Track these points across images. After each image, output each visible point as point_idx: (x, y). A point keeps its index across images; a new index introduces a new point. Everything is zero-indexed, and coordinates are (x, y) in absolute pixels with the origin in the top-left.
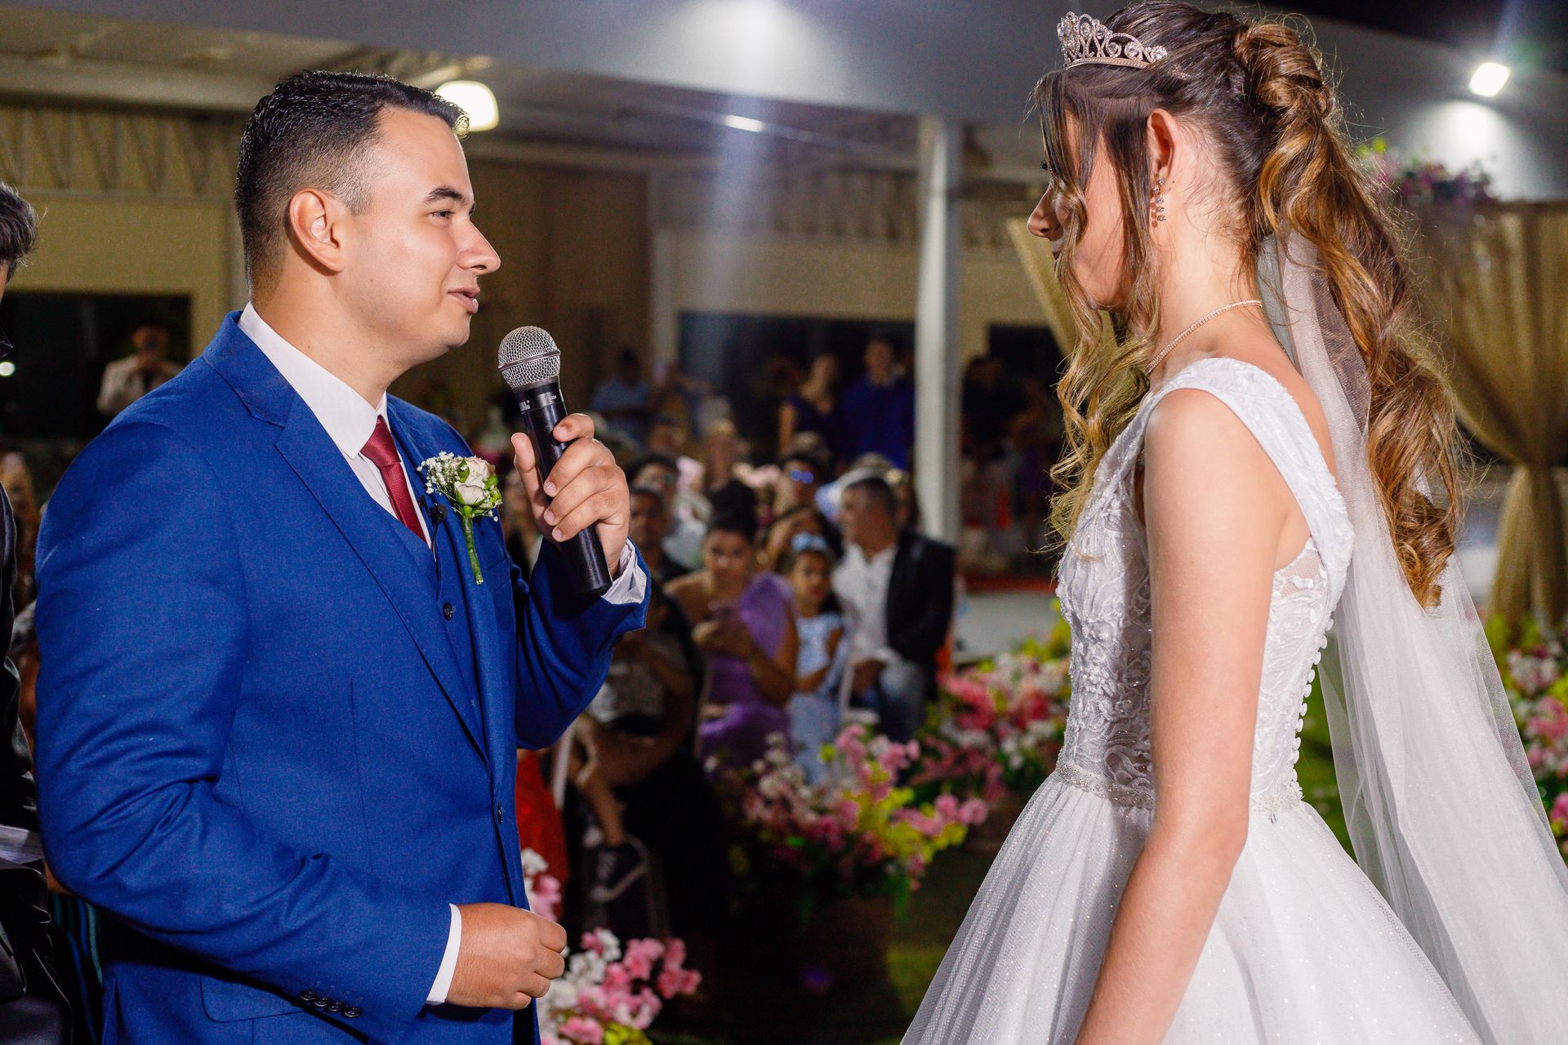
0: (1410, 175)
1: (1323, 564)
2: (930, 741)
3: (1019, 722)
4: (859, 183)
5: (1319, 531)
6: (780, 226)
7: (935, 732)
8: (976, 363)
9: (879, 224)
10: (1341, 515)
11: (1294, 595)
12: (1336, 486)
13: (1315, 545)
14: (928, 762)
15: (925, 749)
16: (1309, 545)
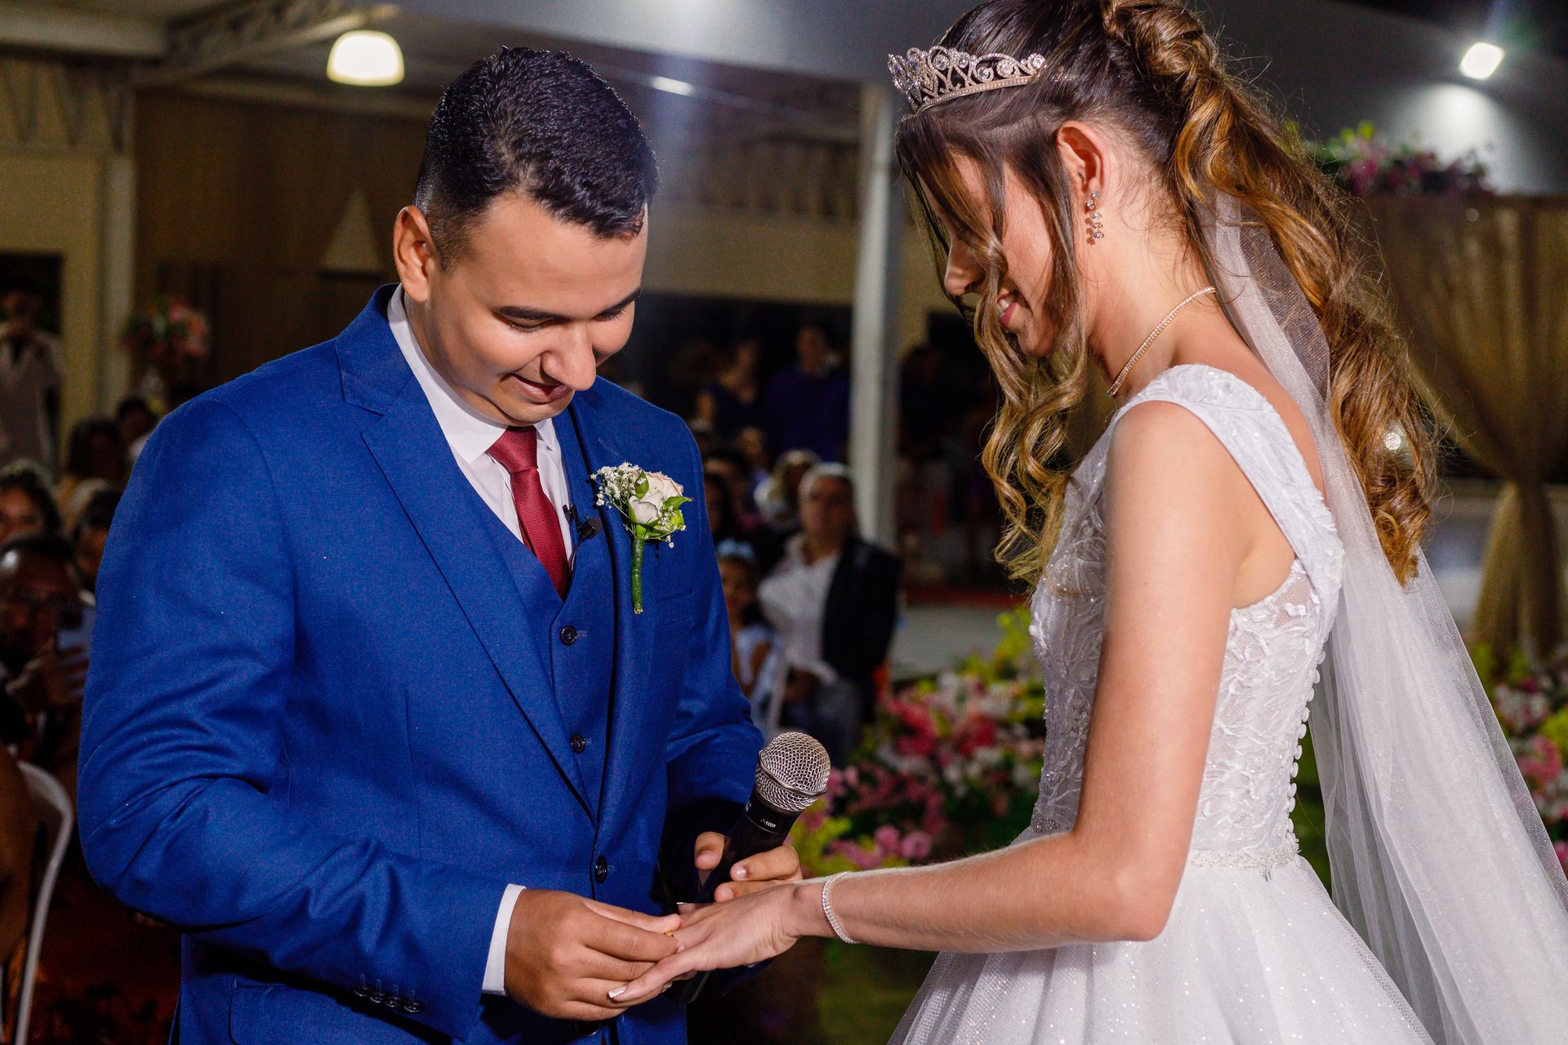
0: (1399, 164)
1: (1314, 588)
2: (867, 766)
3: (963, 746)
4: (793, 153)
5: (1306, 553)
6: (707, 200)
7: (872, 757)
8: (916, 353)
9: (812, 199)
10: (1331, 533)
11: (1288, 625)
12: (1323, 501)
13: (1304, 568)
14: (864, 789)
15: (863, 776)
16: (1296, 566)
